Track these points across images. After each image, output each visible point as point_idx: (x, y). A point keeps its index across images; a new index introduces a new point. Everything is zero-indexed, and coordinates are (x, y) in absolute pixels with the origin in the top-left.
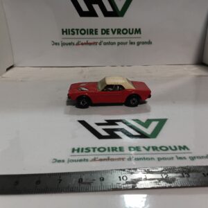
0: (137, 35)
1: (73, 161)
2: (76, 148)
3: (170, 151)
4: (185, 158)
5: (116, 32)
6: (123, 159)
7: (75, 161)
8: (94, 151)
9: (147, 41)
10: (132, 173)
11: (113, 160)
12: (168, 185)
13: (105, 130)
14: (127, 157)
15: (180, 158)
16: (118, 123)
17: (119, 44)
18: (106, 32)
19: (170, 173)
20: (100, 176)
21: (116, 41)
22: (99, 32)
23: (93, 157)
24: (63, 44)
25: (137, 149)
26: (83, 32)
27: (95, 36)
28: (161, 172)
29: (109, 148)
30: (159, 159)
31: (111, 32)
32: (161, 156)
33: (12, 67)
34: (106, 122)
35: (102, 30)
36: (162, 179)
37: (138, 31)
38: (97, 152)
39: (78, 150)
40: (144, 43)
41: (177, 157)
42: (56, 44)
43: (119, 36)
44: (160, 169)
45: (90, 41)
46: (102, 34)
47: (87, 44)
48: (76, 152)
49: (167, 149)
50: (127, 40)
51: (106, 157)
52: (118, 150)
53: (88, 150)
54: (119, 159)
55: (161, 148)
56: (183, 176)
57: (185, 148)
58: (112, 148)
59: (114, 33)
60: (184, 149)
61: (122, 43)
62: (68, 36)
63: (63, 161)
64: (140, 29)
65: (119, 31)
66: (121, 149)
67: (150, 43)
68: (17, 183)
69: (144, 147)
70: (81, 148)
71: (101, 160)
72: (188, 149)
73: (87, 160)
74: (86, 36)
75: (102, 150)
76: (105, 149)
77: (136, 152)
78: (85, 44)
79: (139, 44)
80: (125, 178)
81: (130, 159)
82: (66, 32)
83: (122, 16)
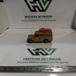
1: (23, 62)
2: (25, 58)
3: (55, 60)
4: (59, 63)
5: (43, 17)
6: (39, 62)
7: (24, 62)
8: (30, 59)
9: (54, 20)
10: (41, 67)
11: (36, 62)
12: (51, 71)
14: (40, 62)
15: (57, 63)
16: (40, 50)
17: (44, 21)
18: (40, 17)
19: (52, 67)
20: (31, 68)
21: (43, 20)
22: (37, 17)
23: (30, 61)
24: (25, 21)
25: (44, 59)
26: (32, 17)
28: (50, 67)
30: (50, 63)
31: (41, 17)
32: (51, 62)
33: (8, 28)
34: (36, 49)
35: (38, 16)
36: (50, 69)
37: (51, 17)
38: (31, 60)
40: (53, 21)
42: (23, 21)
44: (50, 66)
45: (34, 20)
46: (38, 17)
47: (33, 21)
49: (54, 59)
50: (47, 20)
51: (34, 61)
53: (29, 59)
55: (52, 59)
56: (56, 69)
57: (60, 59)
58: (36, 58)
59: (42, 17)
61: (45, 21)
62: (27, 18)
63: (20, 62)
64: (51, 16)
65: (44, 17)
66: (39, 59)
67: (55, 20)
68: (5, 69)
69: (47, 59)
70: (26, 58)
71: (32, 62)
72: (61, 60)
73: (28, 62)
75: (33, 59)
76: (34, 59)
77: (44, 60)
78: (32, 21)
79: (51, 21)
80: (38, 69)
81: (41, 62)
82: (26, 17)
83: (45, 11)
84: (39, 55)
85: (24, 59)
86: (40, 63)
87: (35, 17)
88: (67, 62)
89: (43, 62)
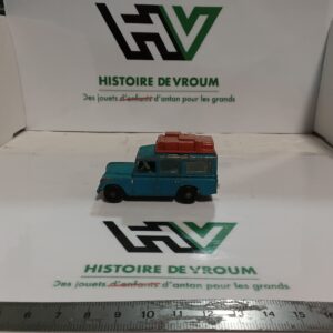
0: (212, 88)
1: (83, 285)
2: (91, 266)
3: (228, 275)
4: (247, 287)
5: (181, 83)
6: (156, 285)
7: (87, 285)
8: (117, 271)
9: (228, 96)
10: (163, 307)
11: (142, 285)
12: (211, 327)
13: (140, 238)
14: (163, 281)
15: (240, 286)
17: (185, 99)
18: (166, 82)
19: (217, 308)
20: (116, 310)
21: (181, 96)
22: (155, 81)
23: (113, 281)
24: (100, 99)
25: (181, 270)
26: (130, 81)
27: (148, 88)
28: (205, 308)
29: (139, 267)
30: (208, 287)
31: (172, 83)
32: (212, 282)
33: (23, 131)
34: (144, 225)
35: (160, 79)
36: (204, 318)
37: (214, 82)
38: (121, 272)
39: (94, 269)
40: (223, 100)
41: (235, 284)
42: (90, 98)
43: (185, 88)
44: (205, 303)
45: (141, 95)
46: (159, 84)
47: (136, 99)
48: (90, 271)
49: (224, 271)
50: (198, 95)
51: (131, 281)
52: (152, 270)
53: (109, 269)
54: (151, 285)
55: (215, 269)
56: (234, 315)
57: (251, 270)
58: (145, 267)
59: (177, 84)
60: (249, 272)
61: (190, 99)
62: (108, 87)
64: (216, 80)
65: (185, 81)
66: (157, 269)
67: (232, 99)
69: (191, 268)
70: (99, 265)
71: (124, 285)
72: (255, 273)
73: (104, 285)
74: (135, 87)
75: (129, 269)
76: (133, 268)
77: (178, 274)
78: (133, 99)
79: (215, 101)
80: (151, 314)
81: (166, 285)
82: (105, 81)
83: (190, 58)
84: (157, 250)
85: (86, 271)
86: (160, 288)
87: (143, 81)
88: (282, 286)
89: (175, 281)
